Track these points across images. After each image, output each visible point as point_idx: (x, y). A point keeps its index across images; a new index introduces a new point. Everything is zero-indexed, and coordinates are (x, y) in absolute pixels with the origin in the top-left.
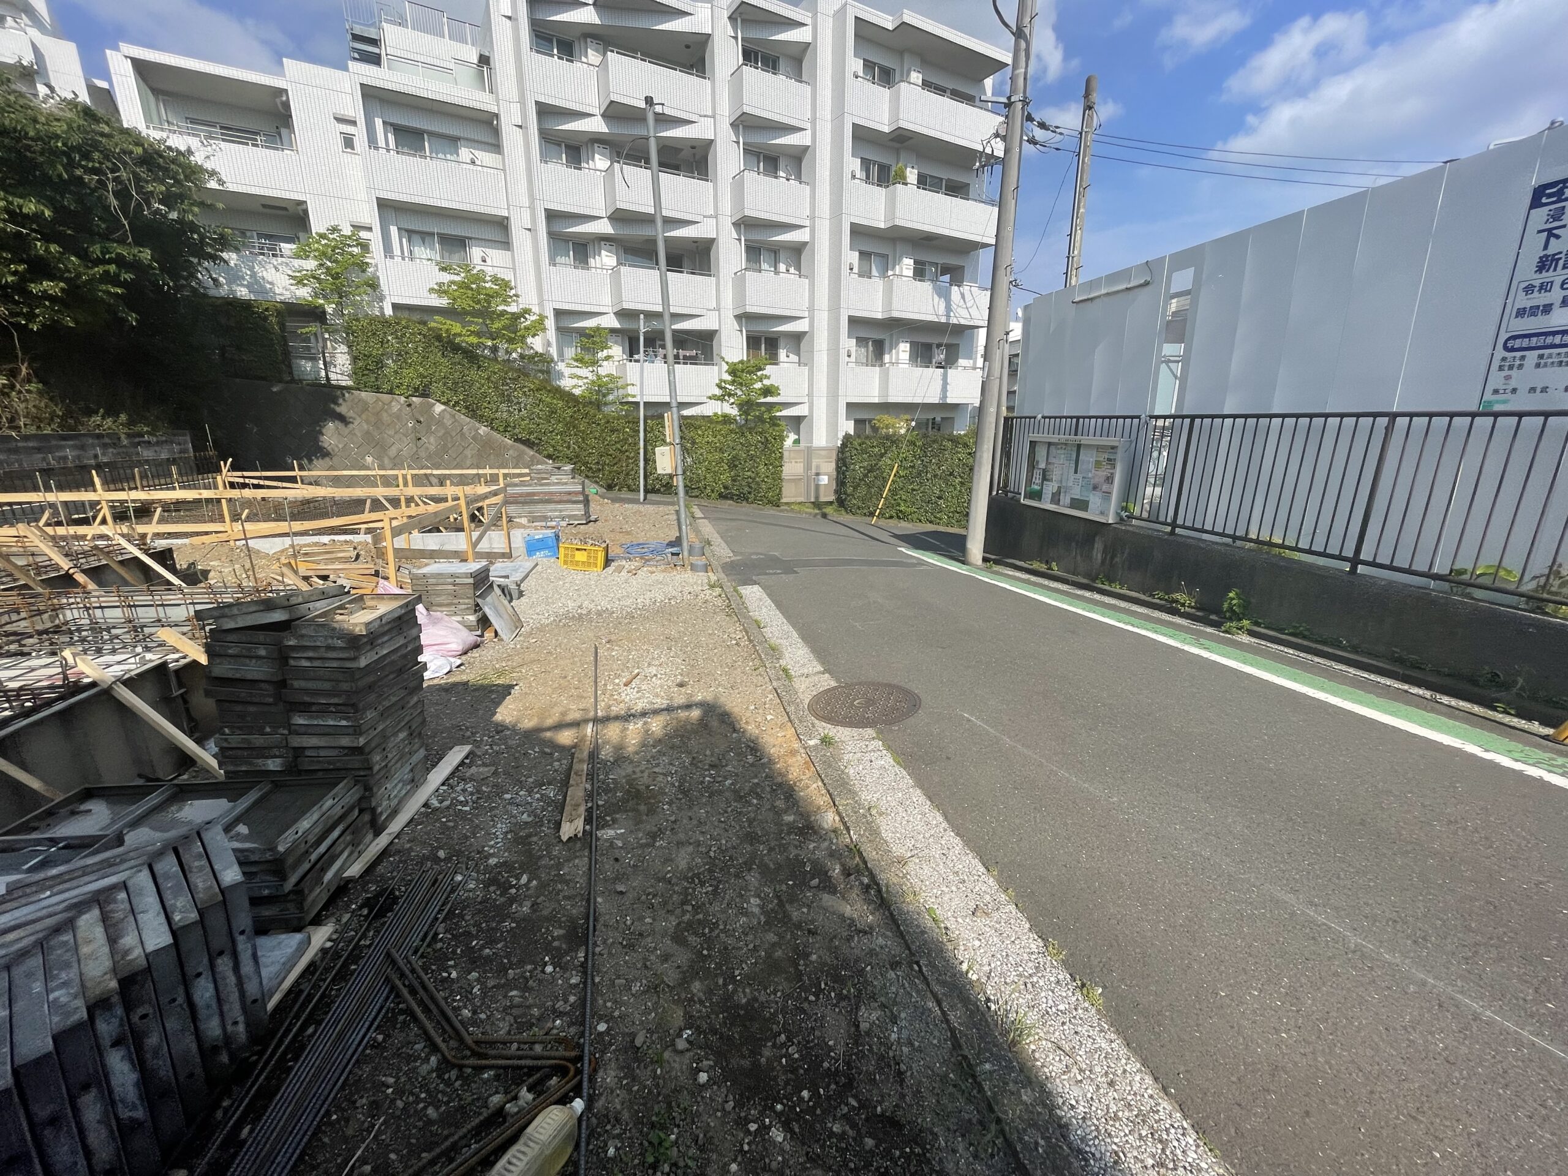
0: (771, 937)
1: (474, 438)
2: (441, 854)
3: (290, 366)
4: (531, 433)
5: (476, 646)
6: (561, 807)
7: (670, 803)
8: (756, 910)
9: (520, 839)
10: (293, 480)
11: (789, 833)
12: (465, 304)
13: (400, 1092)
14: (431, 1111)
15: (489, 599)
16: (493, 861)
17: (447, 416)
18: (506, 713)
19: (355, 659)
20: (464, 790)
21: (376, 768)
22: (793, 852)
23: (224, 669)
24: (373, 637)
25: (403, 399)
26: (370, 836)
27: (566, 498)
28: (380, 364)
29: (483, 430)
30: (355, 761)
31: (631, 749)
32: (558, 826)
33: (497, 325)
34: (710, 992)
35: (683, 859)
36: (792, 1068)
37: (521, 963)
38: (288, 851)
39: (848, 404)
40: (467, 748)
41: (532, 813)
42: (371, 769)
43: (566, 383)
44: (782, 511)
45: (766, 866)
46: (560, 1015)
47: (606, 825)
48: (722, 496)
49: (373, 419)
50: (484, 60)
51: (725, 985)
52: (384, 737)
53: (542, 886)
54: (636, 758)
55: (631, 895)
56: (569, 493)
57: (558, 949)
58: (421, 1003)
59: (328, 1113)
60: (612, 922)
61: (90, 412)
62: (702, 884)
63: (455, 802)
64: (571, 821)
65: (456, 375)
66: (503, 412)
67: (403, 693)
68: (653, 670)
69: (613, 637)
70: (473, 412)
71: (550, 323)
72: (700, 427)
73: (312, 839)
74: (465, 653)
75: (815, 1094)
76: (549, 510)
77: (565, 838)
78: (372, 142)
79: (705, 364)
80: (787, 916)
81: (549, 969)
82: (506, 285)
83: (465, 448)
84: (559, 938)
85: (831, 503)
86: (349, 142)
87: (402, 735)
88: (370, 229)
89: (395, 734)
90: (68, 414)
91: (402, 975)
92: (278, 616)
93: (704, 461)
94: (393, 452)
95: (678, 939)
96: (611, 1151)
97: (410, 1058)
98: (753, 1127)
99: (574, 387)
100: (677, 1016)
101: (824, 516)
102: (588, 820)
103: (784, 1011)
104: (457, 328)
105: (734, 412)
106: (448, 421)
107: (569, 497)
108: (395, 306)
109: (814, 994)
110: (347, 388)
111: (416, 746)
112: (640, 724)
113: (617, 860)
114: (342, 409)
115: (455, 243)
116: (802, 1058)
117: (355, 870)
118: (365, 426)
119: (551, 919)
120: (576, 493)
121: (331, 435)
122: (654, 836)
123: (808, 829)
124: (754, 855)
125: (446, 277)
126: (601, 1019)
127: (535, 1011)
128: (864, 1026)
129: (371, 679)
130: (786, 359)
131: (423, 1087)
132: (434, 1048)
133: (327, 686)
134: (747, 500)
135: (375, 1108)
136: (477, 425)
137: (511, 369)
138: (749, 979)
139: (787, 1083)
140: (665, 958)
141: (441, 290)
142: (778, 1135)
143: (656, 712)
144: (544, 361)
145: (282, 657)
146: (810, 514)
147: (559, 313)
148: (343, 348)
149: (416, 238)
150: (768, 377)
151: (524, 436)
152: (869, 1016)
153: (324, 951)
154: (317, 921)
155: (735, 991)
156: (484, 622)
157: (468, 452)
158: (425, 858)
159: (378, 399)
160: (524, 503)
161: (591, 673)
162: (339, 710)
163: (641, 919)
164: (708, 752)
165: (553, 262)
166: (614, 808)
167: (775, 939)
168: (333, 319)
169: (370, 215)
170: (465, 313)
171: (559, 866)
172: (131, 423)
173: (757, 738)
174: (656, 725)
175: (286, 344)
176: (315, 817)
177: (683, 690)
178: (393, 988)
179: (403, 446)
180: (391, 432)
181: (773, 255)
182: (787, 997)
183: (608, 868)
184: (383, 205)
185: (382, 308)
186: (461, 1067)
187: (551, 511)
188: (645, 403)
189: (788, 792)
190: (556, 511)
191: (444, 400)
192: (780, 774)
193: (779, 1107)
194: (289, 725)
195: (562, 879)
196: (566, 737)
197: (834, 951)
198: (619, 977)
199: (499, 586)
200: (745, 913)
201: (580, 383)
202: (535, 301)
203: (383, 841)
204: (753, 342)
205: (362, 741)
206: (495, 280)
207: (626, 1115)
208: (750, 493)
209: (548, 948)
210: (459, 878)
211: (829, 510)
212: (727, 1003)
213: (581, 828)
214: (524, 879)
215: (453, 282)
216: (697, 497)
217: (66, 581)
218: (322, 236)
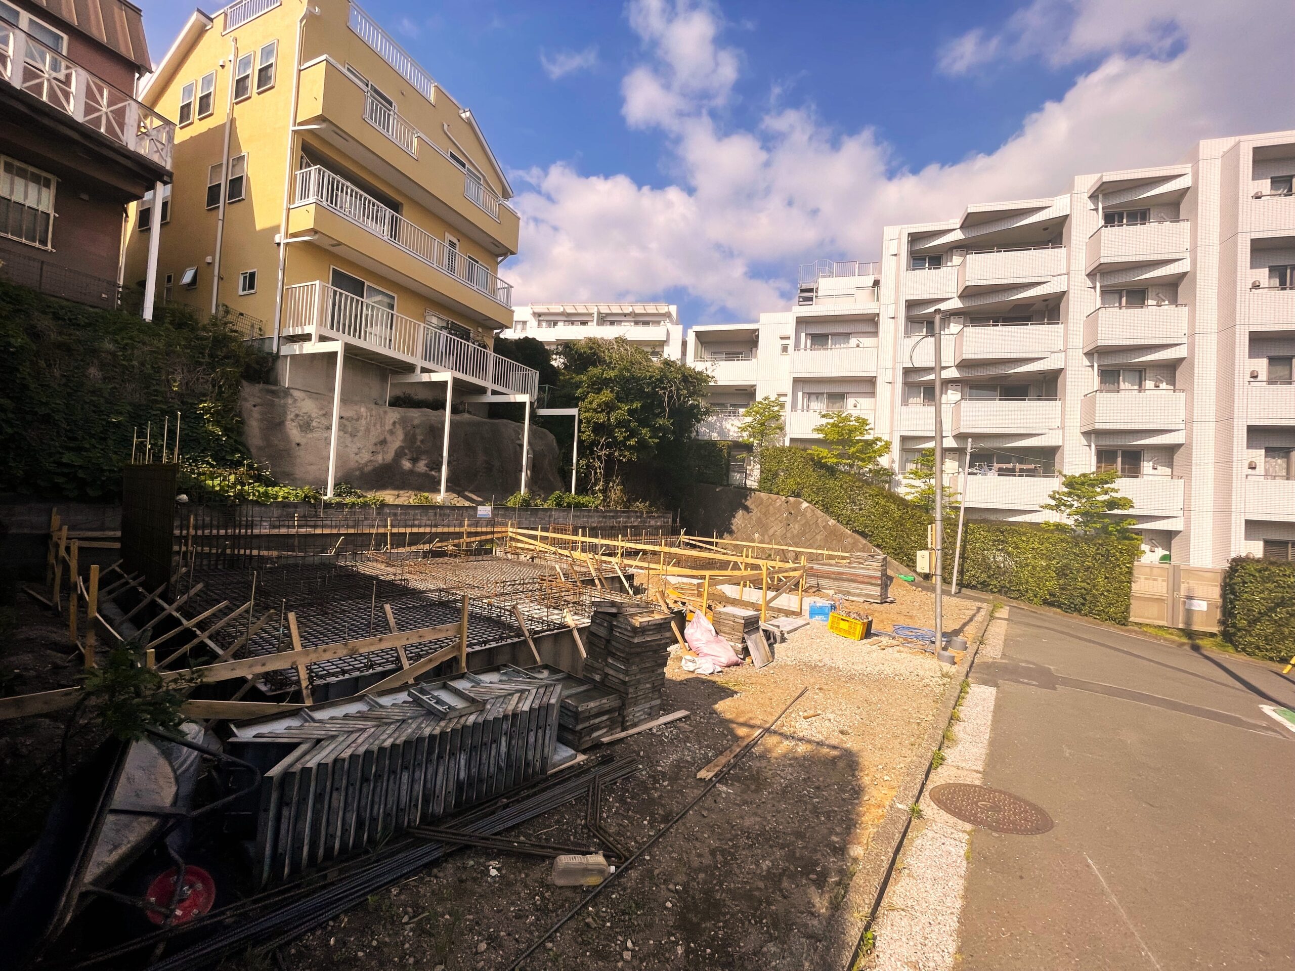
0: (761, 885)
1: (824, 527)
2: (642, 753)
3: (728, 477)
4: (866, 527)
5: (737, 664)
6: (708, 761)
7: (769, 793)
8: (765, 867)
9: (678, 766)
10: (711, 543)
11: (827, 846)
12: (833, 437)
13: (567, 823)
14: (572, 838)
15: (753, 636)
16: (659, 768)
17: (809, 511)
18: (723, 707)
19: (633, 637)
20: (671, 732)
21: (630, 696)
22: (819, 856)
23: (593, 629)
24: (643, 630)
25: (784, 498)
26: (619, 729)
27: (866, 580)
28: (776, 475)
29: (832, 522)
30: (622, 689)
31: (774, 755)
32: (700, 769)
33: (853, 450)
34: (705, 882)
35: (748, 822)
36: (714, 938)
37: (636, 813)
38: (582, 712)
39: (1248, 522)
40: (687, 713)
41: (693, 758)
42: (627, 694)
43: (901, 491)
44: (1128, 631)
45: (794, 853)
46: (636, 842)
47: (726, 785)
48: (1045, 602)
49: (763, 510)
50: (876, 283)
51: (716, 885)
52: (639, 682)
53: (672, 791)
54: (773, 761)
55: (706, 820)
56: (871, 577)
57: (656, 819)
58: (593, 801)
59: (545, 813)
60: (688, 825)
61: (636, 500)
62: (748, 838)
63: (663, 734)
64: (708, 771)
65: (820, 483)
66: (847, 510)
67: (653, 664)
68: (831, 716)
69: (825, 687)
70: (827, 509)
71: (896, 447)
72: (1025, 534)
73: (592, 713)
74: (729, 666)
75: (712, 954)
76: (853, 587)
77: (698, 777)
78: (797, 346)
79: (1044, 477)
80: (780, 881)
81: (646, 822)
82: (864, 422)
83: (817, 534)
84: (659, 814)
85: (1213, 635)
86: (785, 349)
87: (648, 686)
88: (786, 395)
89: (645, 684)
90: (629, 500)
91: (594, 788)
92: (614, 610)
93: (1027, 565)
94: (771, 532)
95: (713, 853)
96: (614, 896)
97: (579, 816)
98: (673, 938)
99: (907, 494)
100: (681, 878)
101: (1196, 648)
102: (716, 775)
103: (732, 916)
104: (824, 452)
105: (1070, 522)
106: (809, 514)
107: (869, 580)
108: (792, 440)
109: (756, 922)
110: (754, 490)
111: (656, 696)
112: (793, 743)
113: (715, 801)
114: (748, 503)
115: (839, 397)
116: (721, 939)
117: (605, 740)
118: (759, 514)
119: (663, 806)
120: (876, 578)
121: (739, 520)
122: (745, 803)
123: (841, 851)
124: (792, 843)
125: (824, 421)
126: (650, 854)
127: (629, 834)
128: (765, 949)
129: (639, 650)
130: (1152, 472)
131: (575, 828)
132: (586, 819)
133: (621, 647)
134: (1079, 611)
135: (558, 822)
136: (828, 518)
137: (859, 480)
138: (729, 890)
139: (705, 941)
140: (700, 855)
141: (818, 430)
142: (680, 950)
143: (809, 742)
144: (888, 474)
145: (611, 628)
146: (1173, 642)
147: (904, 439)
148: (758, 466)
149: (813, 397)
150: (1116, 491)
151: (861, 529)
152: (772, 948)
153: (579, 764)
154: (584, 752)
155: (717, 891)
156: (746, 651)
157: (819, 537)
158: (634, 751)
159: (770, 498)
160: (835, 579)
161: (788, 703)
162: (624, 663)
163: (703, 833)
164: (821, 779)
165: (905, 403)
166: (737, 779)
167: (763, 887)
168: (757, 450)
169: (788, 388)
170: (832, 442)
171: (685, 787)
172: (650, 506)
173: (865, 787)
174: (802, 749)
175: (729, 464)
176: (598, 704)
177: (841, 736)
178: (588, 790)
179: (777, 528)
180: (773, 519)
181: (1137, 374)
182: (740, 911)
183: (709, 802)
184: (797, 381)
185: (784, 441)
186: (590, 830)
187: (854, 588)
188: (966, 508)
189: (849, 824)
190: (857, 589)
191: (809, 500)
192: (857, 814)
193: (692, 945)
194: (606, 661)
195: (682, 794)
196: (741, 731)
197: (788, 912)
198: (671, 846)
199: (764, 630)
200: (757, 864)
201: (913, 490)
202: (887, 430)
203: (623, 734)
204: (1105, 456)
205: (627, 679)
206: (858, 419)
207: (629, 891)
208: (1083, 604)
209: (652, 815)
210: (641, 766)
211: (1204, 643)
212: (709, 893)
213: (709, 777)
214: (666, 783)
215: (828, 424)
216: (1016, 599)
217: (591, 582)
218: (760, 403)
